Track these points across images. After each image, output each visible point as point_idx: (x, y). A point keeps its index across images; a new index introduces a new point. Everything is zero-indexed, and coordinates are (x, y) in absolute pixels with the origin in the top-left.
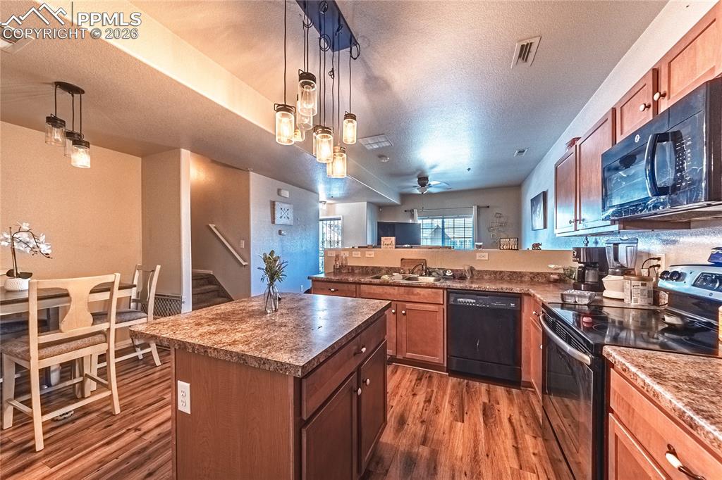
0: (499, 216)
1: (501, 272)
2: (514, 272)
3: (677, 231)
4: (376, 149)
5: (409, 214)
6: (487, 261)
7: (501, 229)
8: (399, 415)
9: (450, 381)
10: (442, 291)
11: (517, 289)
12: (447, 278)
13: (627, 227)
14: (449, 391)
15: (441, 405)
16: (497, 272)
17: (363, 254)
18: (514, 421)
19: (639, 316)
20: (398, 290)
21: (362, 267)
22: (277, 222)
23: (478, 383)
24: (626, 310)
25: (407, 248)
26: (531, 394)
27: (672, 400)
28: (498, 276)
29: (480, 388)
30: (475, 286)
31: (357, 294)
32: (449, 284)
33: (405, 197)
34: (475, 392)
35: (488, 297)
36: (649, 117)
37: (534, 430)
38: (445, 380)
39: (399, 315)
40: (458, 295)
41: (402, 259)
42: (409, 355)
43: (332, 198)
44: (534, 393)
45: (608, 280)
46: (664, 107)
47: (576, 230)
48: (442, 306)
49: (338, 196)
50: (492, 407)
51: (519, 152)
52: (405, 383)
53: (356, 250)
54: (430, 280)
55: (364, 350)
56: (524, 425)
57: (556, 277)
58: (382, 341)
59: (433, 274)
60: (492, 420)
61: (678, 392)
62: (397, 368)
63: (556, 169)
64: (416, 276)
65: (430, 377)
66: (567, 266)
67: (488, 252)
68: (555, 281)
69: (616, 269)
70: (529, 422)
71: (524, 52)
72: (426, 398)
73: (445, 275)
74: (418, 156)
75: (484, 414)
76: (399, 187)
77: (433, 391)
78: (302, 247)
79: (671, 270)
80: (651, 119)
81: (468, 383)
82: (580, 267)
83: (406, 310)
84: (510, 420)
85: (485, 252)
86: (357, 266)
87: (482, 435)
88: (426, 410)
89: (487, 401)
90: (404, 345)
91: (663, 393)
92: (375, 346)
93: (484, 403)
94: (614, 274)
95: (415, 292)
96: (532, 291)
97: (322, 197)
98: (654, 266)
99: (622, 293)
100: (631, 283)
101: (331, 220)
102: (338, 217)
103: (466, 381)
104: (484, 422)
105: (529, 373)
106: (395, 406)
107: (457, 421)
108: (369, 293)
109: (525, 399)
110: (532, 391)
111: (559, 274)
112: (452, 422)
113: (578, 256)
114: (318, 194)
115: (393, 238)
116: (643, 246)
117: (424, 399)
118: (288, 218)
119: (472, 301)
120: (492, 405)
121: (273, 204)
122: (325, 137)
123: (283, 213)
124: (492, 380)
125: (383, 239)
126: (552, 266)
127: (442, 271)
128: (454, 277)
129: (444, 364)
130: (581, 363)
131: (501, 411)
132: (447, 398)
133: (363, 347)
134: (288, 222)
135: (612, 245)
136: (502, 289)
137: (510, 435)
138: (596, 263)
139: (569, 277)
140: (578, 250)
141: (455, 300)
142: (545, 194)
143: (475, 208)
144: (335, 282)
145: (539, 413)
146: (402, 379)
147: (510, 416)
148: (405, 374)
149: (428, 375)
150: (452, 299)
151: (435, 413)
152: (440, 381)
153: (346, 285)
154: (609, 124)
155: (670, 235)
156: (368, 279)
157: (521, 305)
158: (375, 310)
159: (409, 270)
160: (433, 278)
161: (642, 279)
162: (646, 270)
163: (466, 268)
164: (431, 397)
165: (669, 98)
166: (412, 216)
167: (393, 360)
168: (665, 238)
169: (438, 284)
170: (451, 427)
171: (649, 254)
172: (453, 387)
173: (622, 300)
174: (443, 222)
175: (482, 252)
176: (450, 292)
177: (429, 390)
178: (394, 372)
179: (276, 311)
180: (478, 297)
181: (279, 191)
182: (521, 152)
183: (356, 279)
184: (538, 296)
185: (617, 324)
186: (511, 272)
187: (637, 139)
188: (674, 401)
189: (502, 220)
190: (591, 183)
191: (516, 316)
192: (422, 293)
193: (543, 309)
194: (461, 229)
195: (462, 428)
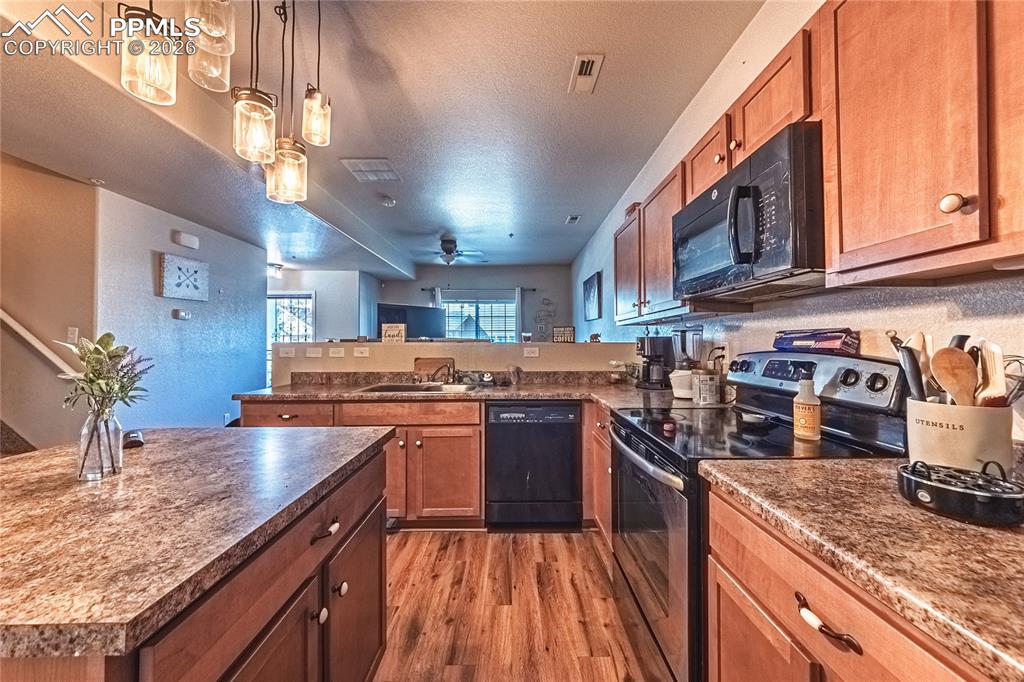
0: (547, 302)
1: (555, 373)
2: (572, 373)
3: (740, 315)
4: (374, 182)
5: (428, 294)
6: (536, 359)
7: (550, 320)
8: (410, 619)
9: (490, 541)
10: (478, 404)
11: (576, 395)
12: (484, 386)
13: (698, 309)
14: (488, 558)
15: (478, 583)
16: (550, 373)
17: (349, 353)
18: (577, 582)
19: (708, 417)
20: (410, 407)
21: (348, 374)
22: (167, 293)
23: (528, 535)
24: (695, 411)
25: (426, 341)
26: (594, 534)
27: (804, 530)
28: (551, 378)
29: (532, 543)
30: (523, 394)
31: (335, 421)
32: (487, 393)
33: (422, 268)
34: (525, 549)
35: (541, 409)
36: (722, 171)
37: (602, 588)
38: (482, 539)
39: (411, 449)
40: (503, 409)
41: (416, 359)
42: (427, 512)
43: (293, 259)
44: (599, 533)
45: (677, 376)
46: (740, 157)
47: (640, 315)
48: (478, 428)
49: (306, 255)
50: (548, 568)
51: (572, 218)
52: (421, 559)
53: (337, 345)
54: (461, 389)
55: (334, 528)
56: (590, 584)
57: (617, 376)
58: (379, 500)
59: (465, 380)
60: (550, 589)
61: (804, 515)
62: (406, 536)
63: (616, 239)
64: (439, 384)
65: (460, 540)
66: (629, 362)
67: (538, 346)
68: (617, 382)
69: (683, 361)
70: (595, 578)
71: (585, 69)
72: (454, 578)
73: (482, 380)
74: (442, 205)
75: (538, 583)
76: (411, 252)
77: (464, 563)
78: (228, 342)
79: (740, 360)
80: (726, 173)
81: (515, 537)
82: (645, 362)
83: (422, 439)
84: (572, 581)
85: (536, 346)
86: (336, 373)
87: (538, 617)
88: (454, 599)
89: (541, 560)
90: (419, 497)
91: (789, 521)
92: (361, 513)
93: (538, 564)
94: (681, 368)
95: (438, 409)
96: (595, 396)
97: (273, 255)
98: (719, 357)
99: (689, 391)
100: (699, 379)
101: (291, 297)
102: (309, 292)
103: (512, 535)
104: (540, 593)
105: (591, 507)
106: (400, 605)
107: (502, 604)
108: (358, 417)
109: (588, 545)
110: (596, 532)
111: (621, 373)
112: (494, 608)
113: (643, 348)
114: (265, 250)
115: (402, 326)
116: (707, 335)
117: (451, 581)
118: (196, 287)
119: (521, 415)
120: (549, 565)
121: (159, 260)
122: (255, 108)
123: (183, 278)
124: (545, 526)
125: (384, 326)
126: (614, 363)
127: (477, 375)
128: (494, 383)
129: (480, 516)
130: (670, 489)
131: (561, 572)
132: (486, 569)
133: (333, 522)
134: (196, 295)
135: (679, 334)
136: (558, 395)
137: (574, 607)
138: (660, 356)
139: (631, 376)
140: (642, 340)
141: (497, 417)
142: (599, 275)
143: (518, 290)
144: (292, 402)
145: (607, 562)
146: (415, 554)
147: (573, 575)
148: (420, 543)
149: (458, 538)
150: (492, 416)
151: (468, 600)
152: (476, 543)
153: (313, 407)
154: (678, 181)
155: (733, 319)
156: (356, 393)
157: (580, 416)
158: (362, 447)
159: (428, 375)
160: (465, 386)
161: (710, 372)
162: (712, 362)
163: (511, 369)
164: (462, 573)
165: (744, 149)
166: (433, 298)
167: (401, 523)
168: (729, 323)
169: (472, 394)
170: (494, 616)
171: (712, 343)
172: (495, 549)
173: (691, 399)
174: (477, 308)
175: (532, 346)
176: (489, 404)
177: (459, 562)
178: (402, 545)
179: (114, 472)
180: (529, 409)
181: (174, 236)
182: (574, 219)
183: (334, 394)
184: (603, 401)
185: (685, 430)
186: (567, 372)
187: (715, 195)
188: (806, 531)
189: (551, 308)
190: (657, 255)
191: (574, 432)
192: (448, 409)
193: (612, 419)
194: (501, 319)
195: (510, 614)
